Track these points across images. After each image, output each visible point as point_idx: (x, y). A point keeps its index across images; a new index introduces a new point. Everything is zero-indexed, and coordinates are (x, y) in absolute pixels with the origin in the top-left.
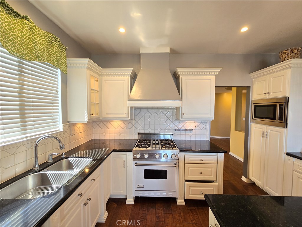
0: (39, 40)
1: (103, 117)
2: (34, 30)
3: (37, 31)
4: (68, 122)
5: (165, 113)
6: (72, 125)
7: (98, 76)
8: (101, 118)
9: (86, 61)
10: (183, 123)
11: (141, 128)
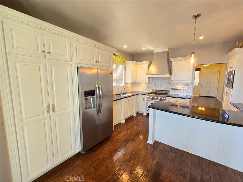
1: (137, 81)
5: (166, 80)
6: (127, 84)
7: (136, 65)
8: (137, 82)
9: (132, 62)
10: (176, 86)
11: (154, 87)
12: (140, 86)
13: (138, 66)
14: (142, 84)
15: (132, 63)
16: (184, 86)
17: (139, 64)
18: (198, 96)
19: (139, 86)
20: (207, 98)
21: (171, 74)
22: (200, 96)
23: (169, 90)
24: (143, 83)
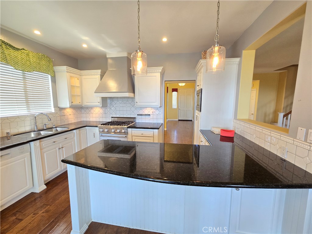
0: (32, 60)
2: (29, 54)
3: (31, 54)
4: (59, 107)
5: (130, 102)
6: (62, 109)
7: (78, 76)
8: (83, 106)
9: (64, 68)
10: (144, 110)
11: (113, 113)
12: (92, 111)
13: (83, 77)
14: (96, 108)
15: (66, 70)
16: (153, 110)
17: (85, 75)
18: (177, 120)
19: (90, 113)
20: (185, 122)
21: (134, 93)
22: (179, 120)
23: (135, 117)
24: (96, 106)
